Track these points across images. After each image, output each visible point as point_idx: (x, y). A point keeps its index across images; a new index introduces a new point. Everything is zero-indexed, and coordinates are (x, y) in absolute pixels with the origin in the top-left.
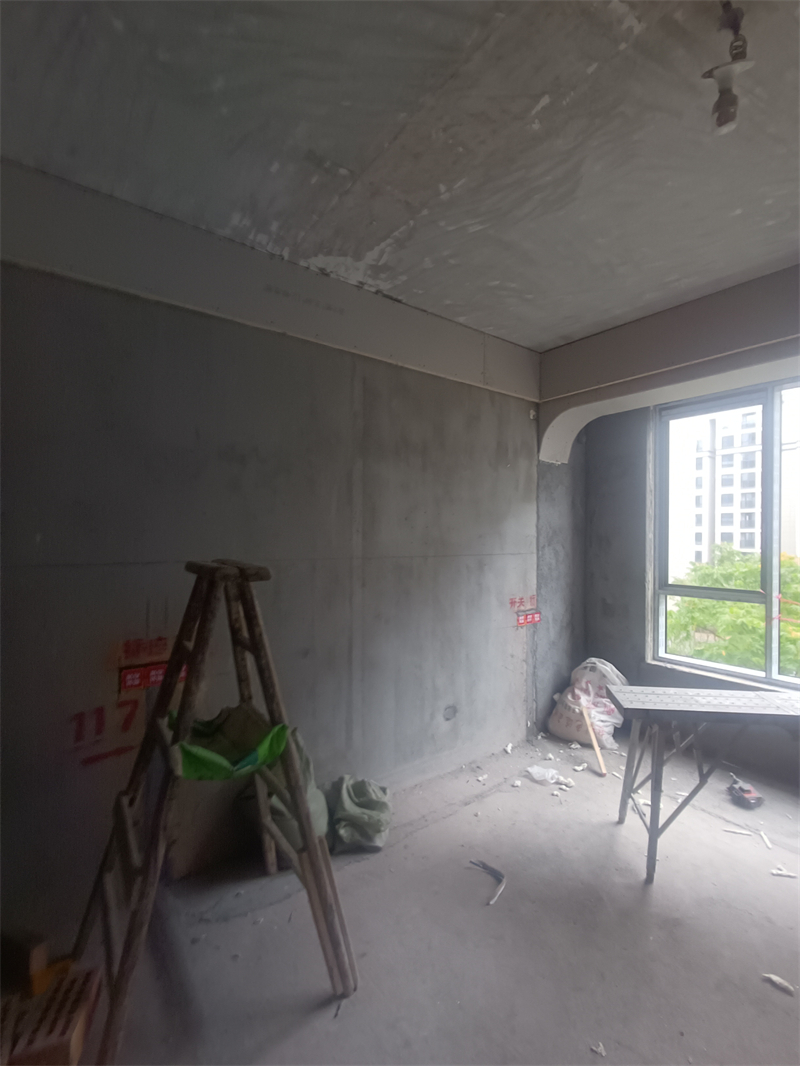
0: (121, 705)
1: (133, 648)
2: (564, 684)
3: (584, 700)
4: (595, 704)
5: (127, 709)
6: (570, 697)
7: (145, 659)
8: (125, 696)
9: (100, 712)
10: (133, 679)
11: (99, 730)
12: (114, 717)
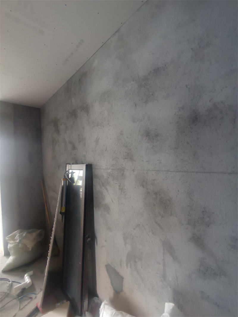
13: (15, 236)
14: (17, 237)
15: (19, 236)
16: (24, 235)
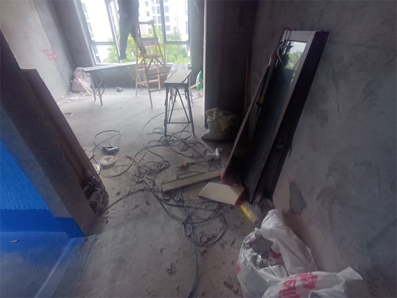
2: (72, 77)
3: (79, 80)
4: (83, 80)
6: (75, 80)
13: (212, 112)
14: (214, 114)
15: (216, 114)
16: (220, 115)
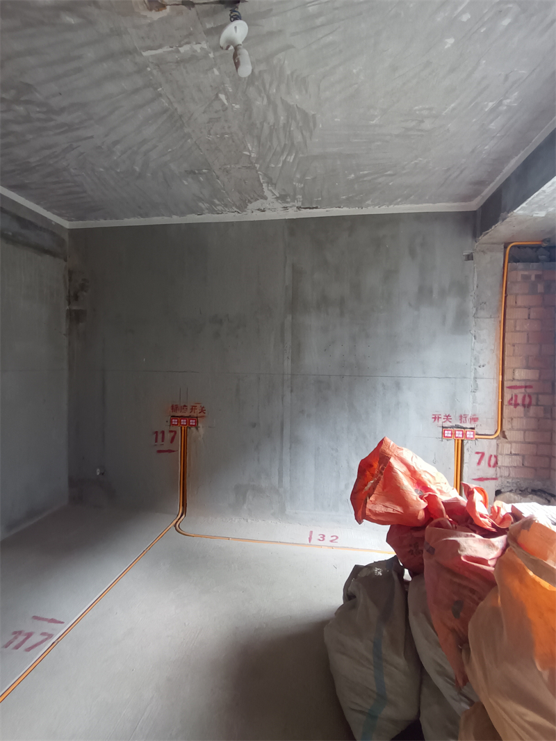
0: (171, 431)
1: (175, 408)
5: (173, 434)
7: (179, 414)
8: (173, 428)
9: (163, 432)
10: (175, 421)
11: (163, 441)
12: (168, 436)
